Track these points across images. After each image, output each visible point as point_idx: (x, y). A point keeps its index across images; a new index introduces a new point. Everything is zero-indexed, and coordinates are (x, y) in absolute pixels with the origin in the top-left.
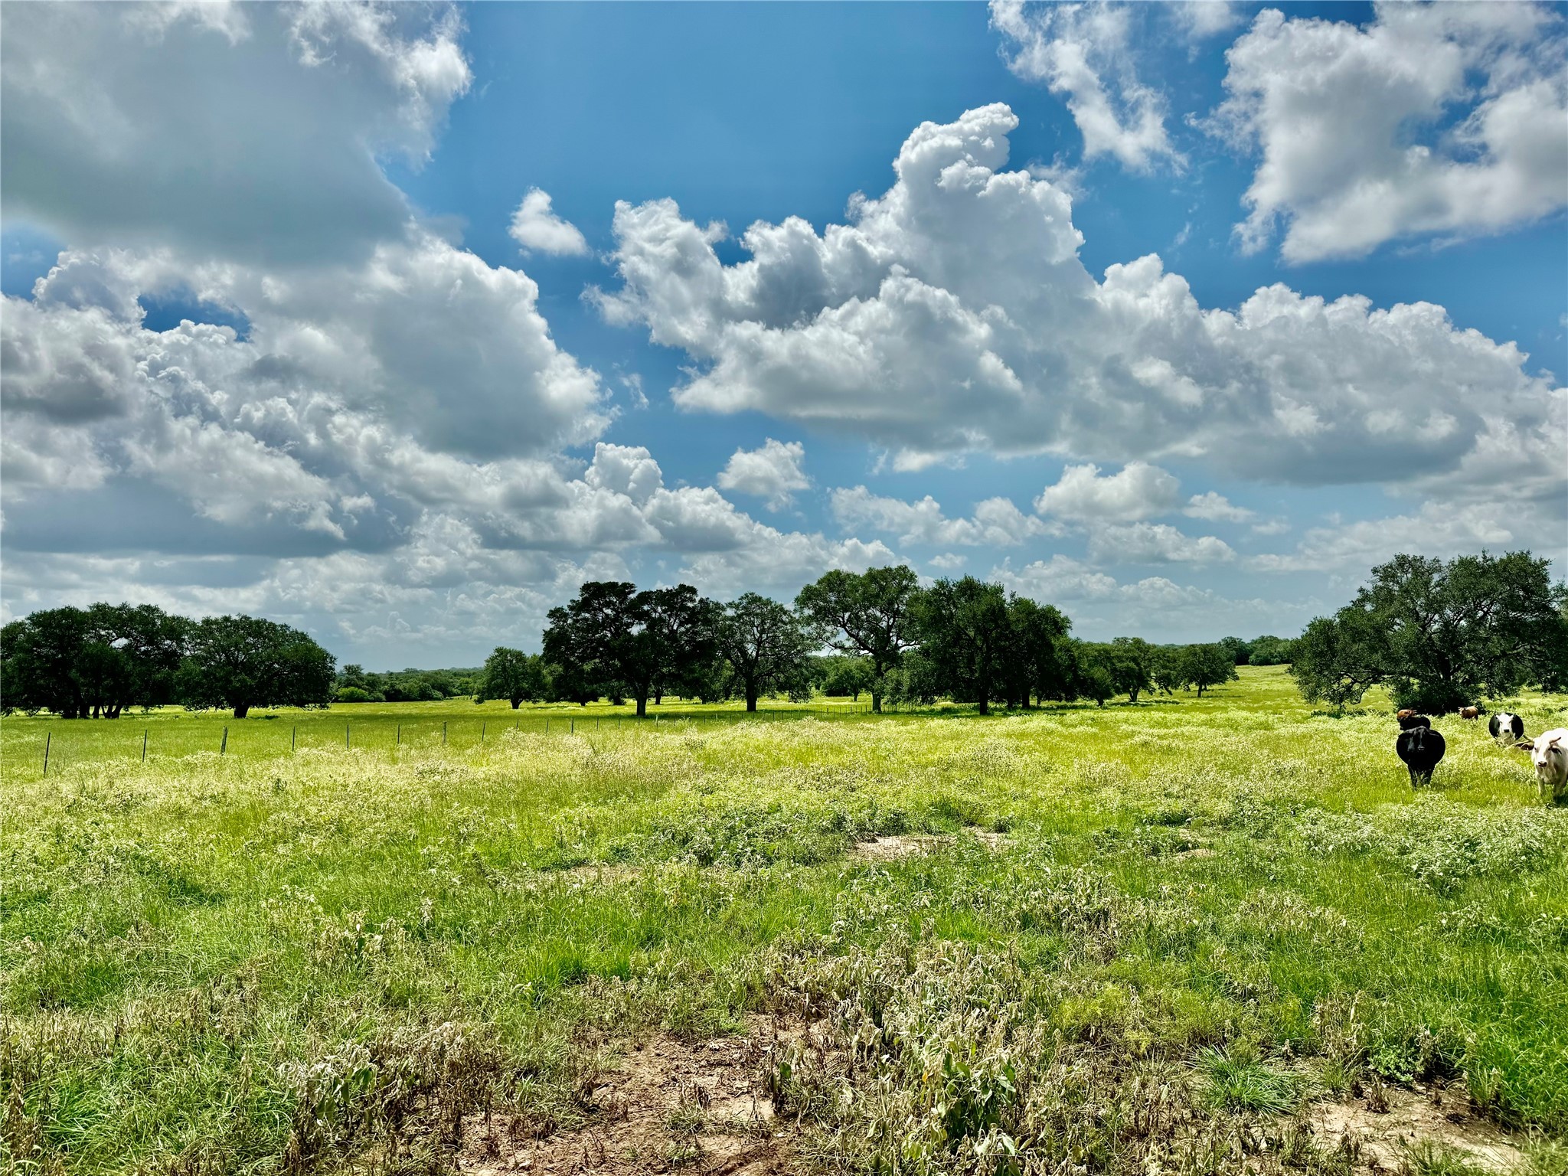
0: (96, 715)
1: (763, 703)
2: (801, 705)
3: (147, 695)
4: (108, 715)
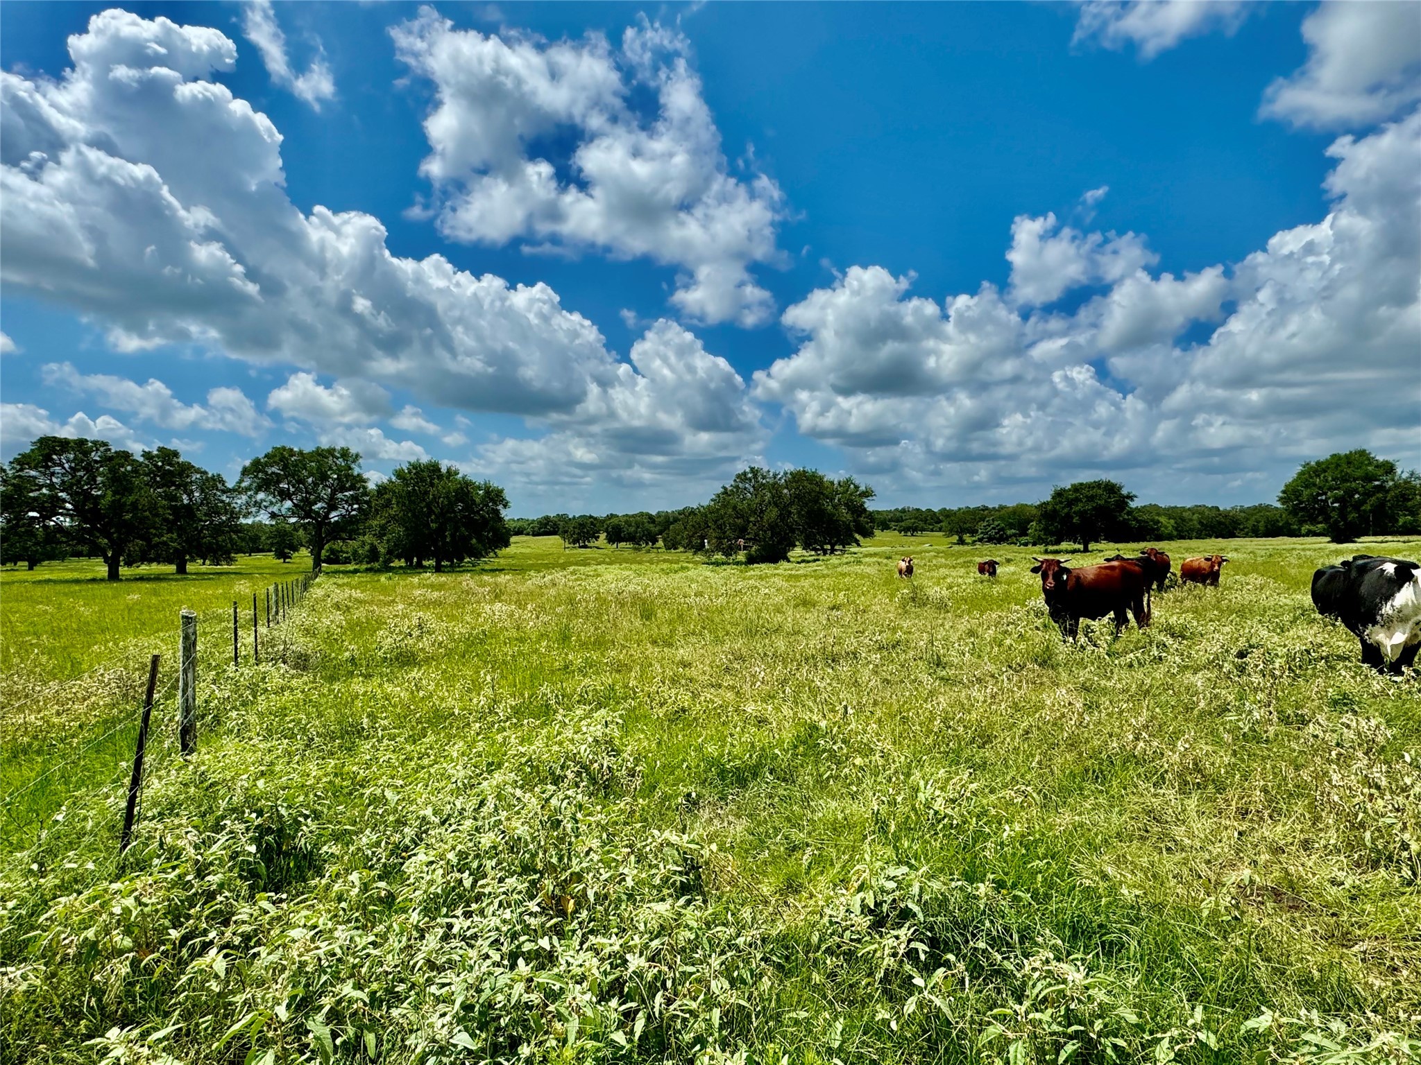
2: (224, 567)
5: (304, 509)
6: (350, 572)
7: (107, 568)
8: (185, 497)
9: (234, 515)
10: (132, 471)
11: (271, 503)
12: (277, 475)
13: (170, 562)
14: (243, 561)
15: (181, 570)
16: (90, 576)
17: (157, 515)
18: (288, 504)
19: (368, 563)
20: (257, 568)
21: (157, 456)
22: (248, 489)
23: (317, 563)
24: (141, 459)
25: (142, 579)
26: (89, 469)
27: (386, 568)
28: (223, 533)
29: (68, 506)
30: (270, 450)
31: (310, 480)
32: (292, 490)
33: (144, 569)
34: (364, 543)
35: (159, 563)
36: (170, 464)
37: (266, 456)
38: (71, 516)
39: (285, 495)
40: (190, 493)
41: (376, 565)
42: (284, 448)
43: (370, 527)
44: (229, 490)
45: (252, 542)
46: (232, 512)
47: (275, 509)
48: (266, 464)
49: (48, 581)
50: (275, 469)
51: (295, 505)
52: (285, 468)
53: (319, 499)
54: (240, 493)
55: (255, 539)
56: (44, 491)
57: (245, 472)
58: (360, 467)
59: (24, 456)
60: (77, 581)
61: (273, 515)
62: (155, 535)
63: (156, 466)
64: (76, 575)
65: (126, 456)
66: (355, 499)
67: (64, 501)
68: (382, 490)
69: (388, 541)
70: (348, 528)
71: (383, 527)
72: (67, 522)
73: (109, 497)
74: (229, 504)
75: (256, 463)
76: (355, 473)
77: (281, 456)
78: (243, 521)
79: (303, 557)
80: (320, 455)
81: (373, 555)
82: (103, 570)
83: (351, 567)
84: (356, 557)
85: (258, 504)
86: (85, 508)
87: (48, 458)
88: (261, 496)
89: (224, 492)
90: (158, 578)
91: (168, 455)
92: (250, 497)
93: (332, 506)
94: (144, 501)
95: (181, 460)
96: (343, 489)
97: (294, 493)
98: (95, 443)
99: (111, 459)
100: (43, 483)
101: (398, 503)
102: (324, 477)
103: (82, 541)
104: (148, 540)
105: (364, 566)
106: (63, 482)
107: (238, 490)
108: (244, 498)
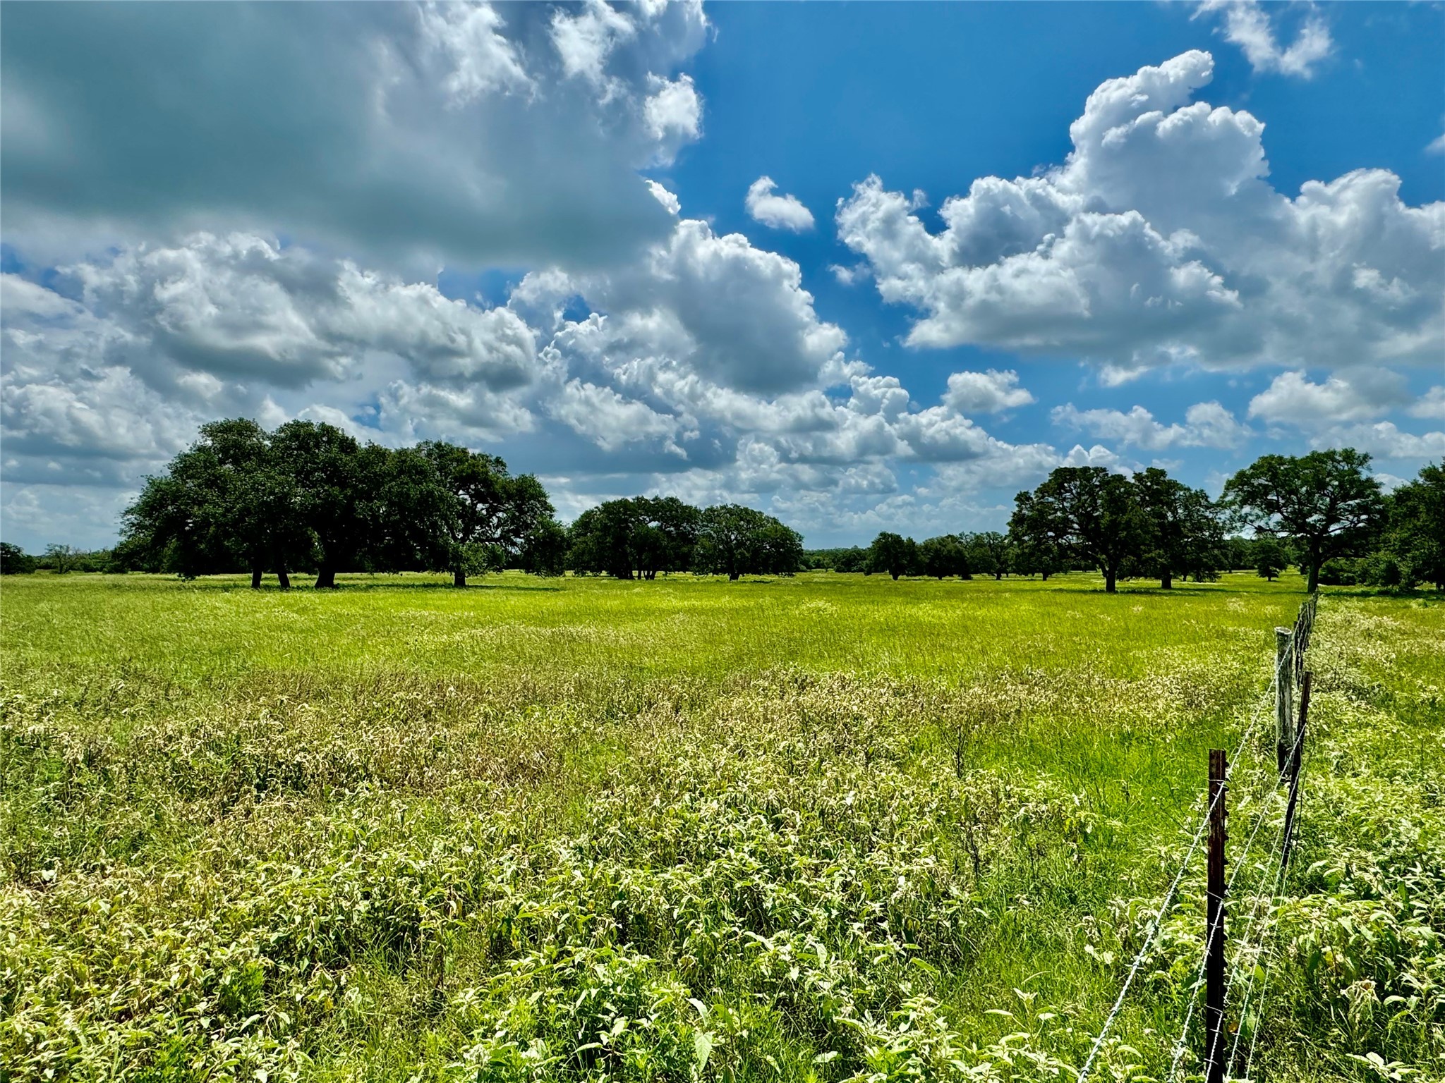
0: (639, 577)
1: (1174, 583)
2: (1207, 584)
3: (678, 562)
4: (647, 577)
5: (1296, 522)
6: (1357, 595)
7: (1105, 581)
8: (1169, 514)
9: (1217, 530)
10: (1125, 492)
11: (1258, 517)
12: (1265, 486)
13: (1157, 578)
14: (1227, 579)
15: (1167, 585)
16: (1091, 588)
17: (1147, 532)
18: (1277, 517)
19: (1383, 585)
20: (1240, 585)
21: (1147, 477)
22: (1232, 503)
23: (1313, 583)
24: (1133, 481)
25: (1133, 592)
26: (1091, 494)
27: (1409, 592)
28: (1206, 549)
29: (1076, 526)
30: (1255, 461)
31: (1304, 489)
32: (1282, 501)
33: (1133, 583)
34: (1377, 561)
35: (1146, 577)
36: (1157, 484)
37: (1252, 467)
38: (1078, 535)
39: (1272, 507)
40: (1174, 512)
41: (1396, 588)
42: (1272, 457)
43: (1386, 541)
44: (1213, 506)
45: (1237, 558)
46: (1216, 527)
47: (1262, 523)
48: (1252, 476)
49: (1061, 590)
50: (1262, 481)
51: (1286, 518)
52: (1274, 478)
53: (1315, 510)
54: (1224, 507)
55: (1239, 555)
56: (1059, 514)
57: (1230, 485)
58: (1370, 469)
59: (1044, 485)
60: (1084, 592)
61: (1260, 530)
62: (1145, 552)
63: (1146, 486)
64: (1078, 586)
65: (1120, 478)
66: (1363, 509)
67: (1073, 522)
68: (1402, 496)
69: (1414, 558)
70: (1354, 542)
71: (1405, 542)
72: (1074, 540)
73: (1108, 518)
74: (1212, 519)
75: (1242, 475)
76: (1363, 477)
77: (1270, 466)
78: (1227, 537)
79: (1293, 576)
80: (1315, 460)
81: (1391, 575)
82: (1101, 583)
83: (1358, 589)
84: (1364, 577)
85: (1243, 519)
86: (1089, 526)
87: (1061, 486)
88: (1247, 509)
89: (1207, 508)
90: (1148, 592)
91: (1156, 475)
92: (1235, 512)
93: (1332, 517)
94: (1136, 520)
95: (1167, 478)
96: (1346, 497)
97: (1284, 505)
98: (1096, 469)
99: (1108, 483)
100: (1060, 507)
101: (1428, 511)
102: (1321, 485)
103: (1086, 557)
104: (1139, 556)
105: (1377, 589)
106: (1072, 506)
107: (1222, 505)
108: (1228, 512)
